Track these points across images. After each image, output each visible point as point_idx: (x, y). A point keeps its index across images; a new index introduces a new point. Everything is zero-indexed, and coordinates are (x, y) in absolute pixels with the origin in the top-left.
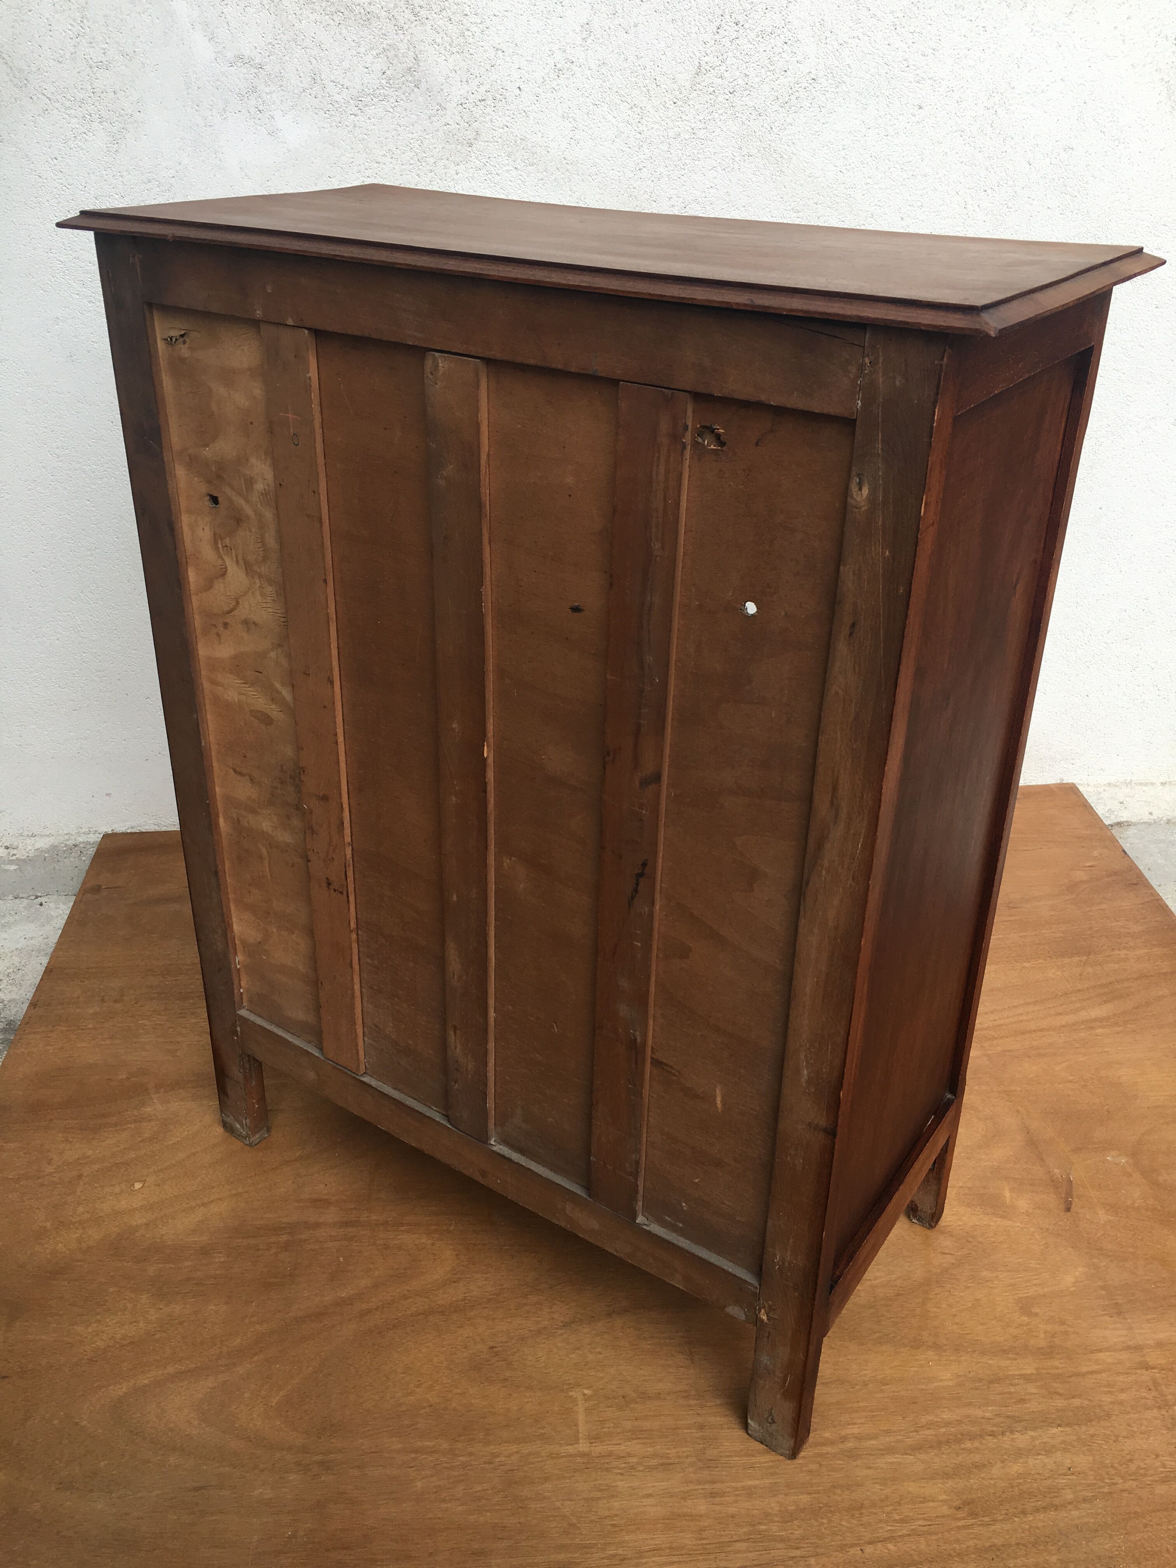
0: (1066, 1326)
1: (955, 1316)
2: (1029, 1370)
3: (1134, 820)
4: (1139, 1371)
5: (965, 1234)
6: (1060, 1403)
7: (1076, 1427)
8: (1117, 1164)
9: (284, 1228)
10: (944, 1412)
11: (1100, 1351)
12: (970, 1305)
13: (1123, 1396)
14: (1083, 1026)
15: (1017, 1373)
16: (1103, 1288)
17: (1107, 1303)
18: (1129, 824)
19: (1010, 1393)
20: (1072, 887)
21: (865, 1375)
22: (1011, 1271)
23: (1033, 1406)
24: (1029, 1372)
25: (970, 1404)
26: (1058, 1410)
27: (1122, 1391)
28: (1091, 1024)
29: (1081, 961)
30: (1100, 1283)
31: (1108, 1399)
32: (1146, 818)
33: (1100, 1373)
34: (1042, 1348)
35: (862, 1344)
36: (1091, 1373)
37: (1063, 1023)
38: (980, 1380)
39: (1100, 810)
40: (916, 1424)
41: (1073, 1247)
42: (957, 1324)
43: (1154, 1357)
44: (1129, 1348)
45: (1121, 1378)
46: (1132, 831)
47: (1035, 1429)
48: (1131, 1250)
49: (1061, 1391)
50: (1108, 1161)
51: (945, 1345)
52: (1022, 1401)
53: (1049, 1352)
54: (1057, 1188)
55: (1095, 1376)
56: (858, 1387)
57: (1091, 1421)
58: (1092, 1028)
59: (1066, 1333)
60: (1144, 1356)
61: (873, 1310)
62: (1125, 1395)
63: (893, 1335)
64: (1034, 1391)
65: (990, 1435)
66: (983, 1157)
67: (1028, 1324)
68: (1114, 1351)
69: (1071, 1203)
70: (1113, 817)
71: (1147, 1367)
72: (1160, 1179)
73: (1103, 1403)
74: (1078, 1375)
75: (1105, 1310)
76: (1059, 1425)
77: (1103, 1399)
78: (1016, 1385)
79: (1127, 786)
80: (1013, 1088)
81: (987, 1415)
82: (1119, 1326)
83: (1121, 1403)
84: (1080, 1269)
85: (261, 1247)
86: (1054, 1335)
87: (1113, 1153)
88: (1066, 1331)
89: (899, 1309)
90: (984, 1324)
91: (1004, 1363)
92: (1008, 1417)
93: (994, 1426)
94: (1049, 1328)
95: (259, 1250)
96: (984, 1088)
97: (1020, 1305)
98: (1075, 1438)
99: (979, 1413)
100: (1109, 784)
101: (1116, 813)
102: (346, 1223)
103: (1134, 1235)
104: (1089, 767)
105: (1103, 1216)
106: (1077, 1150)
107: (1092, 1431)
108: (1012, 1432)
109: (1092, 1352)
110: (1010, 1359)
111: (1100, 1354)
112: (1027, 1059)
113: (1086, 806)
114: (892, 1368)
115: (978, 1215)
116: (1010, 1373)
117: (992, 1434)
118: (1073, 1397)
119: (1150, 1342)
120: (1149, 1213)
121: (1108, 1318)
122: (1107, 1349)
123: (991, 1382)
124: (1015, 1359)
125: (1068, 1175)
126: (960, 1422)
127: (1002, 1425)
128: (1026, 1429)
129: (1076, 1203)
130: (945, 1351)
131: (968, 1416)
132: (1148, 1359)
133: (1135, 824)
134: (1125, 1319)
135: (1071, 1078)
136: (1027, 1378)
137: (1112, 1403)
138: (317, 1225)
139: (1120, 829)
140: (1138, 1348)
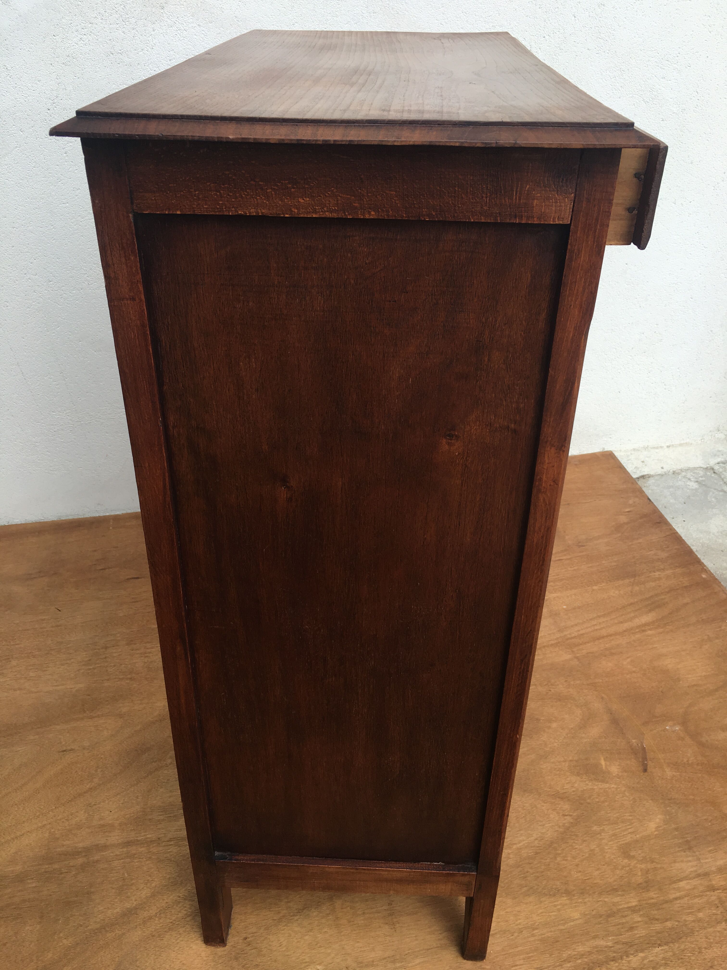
0: (654, 864)
1: (577, 865)
2: (634, 903)
3: (652, 473)
4: (708, 893)
5: (578, 798)
6: (658, 926)
7: (671, 945)
8: (674, 732)
9: (81, 852)
10: (578, 946)
11: (680, 880)
12: (587, 855)
13: (700, 915)
14: (637, 630)
15: (626, 906)
16: (676, 829)
17: (680, 841)
18: (649, 476)
19: (623, 924)
20: (618, 528)
21: (520, 924)
22: (612, 824)
23: (641, 932)
24: (634, 904)
25: (595, 937)
26: (658, 933)
27: (699, 910)
28: (642, 628)
29: (630, 582)
30: (673, 826)
31: (690, 918)
32: (660, 471)
33: (683, 898)
34: (641, 884)
35: (516, 898)
36: (676, 899)
37: (624, 629)
38: (601, 916)
39: (630, 468)
40: (560, 959)
41: (652, 800)
42: (580, 872)
43: (717, 880)
44: (699, 875)
45: (696, 900)
46: (651, 481)
47: (642, 951)
48: (691, 797)
49: (657, 917)
50: (667, 730)
51: (574, 890)
52: (631, 929)
53: (646, 886)
54: (636, 754)
55: (678, 902)
56: (516, 934)
57: (680, 938)
58: (644, 631)
59: (655, 869)
60: (710, 880)
61: (520, 869)
62: (701, 914)
63: (536, 887)
64: (639, 919)
65: (613, 961)
66: (584, 735)
67: (629, 865)
68: (690, 879)
69: (646, 765)
70: (638, 472)
71: (713, 889)
72: (703, 740)
73: (687, 923)
74: (666, 902)
75: (679, 847)
76: (660, 945)
77: (687, 919)
78: (626, 916)
79: (645, 449)
80: (597, 681)
81: (608, 944)
82: (690, 859)
83: (700, 920)
84: (659, 816)
85: (64, 870)
86: (647, 872)
87: (670, 723)
88: (655, 868)
89: (539, 865)
90: (598, 869)
91: (616, 899)
92: (623, 943)
93: (614, 952)
94: (643, 866)
95: (61, 873)
96: (578, 682)
97: (622, 851)
98: (671, 954)
99: (602, 943)
100: (634, 450)
101: (640, 469)
102: (128, 842)
103: (692, 785)
104: (621, 439)
105: (669, 773)
106: (646, 723)
107: (682, 947)
108: (627, 956)
109: (674, 882)
110: (620, 895)
111: (681, 883)
112: (604, 658)
113: (621, 467)
114: (538, 915)
115: (585, 781)
116: (621, 907)
117: (614, 960)
118: (666, 921)
119: (714, 869)
120: (699, 767)
121: (683, 853)
122: (686, 878)
123: (609, 916)
124: (623, 895)
125: (642, 743)
126: (590, 953)
127: (620, 951)
128: (637, 951)
129: (650, 764)
130: (574, 896)
131: (596, 947)
132: (714, 882)
133: (653, 476)
134: (694, 852)
135: (634, 669)
136: (633, 910)
137: (694, 921)
138: (105, 847)
139: (644, 480)
140: (706, 875)
